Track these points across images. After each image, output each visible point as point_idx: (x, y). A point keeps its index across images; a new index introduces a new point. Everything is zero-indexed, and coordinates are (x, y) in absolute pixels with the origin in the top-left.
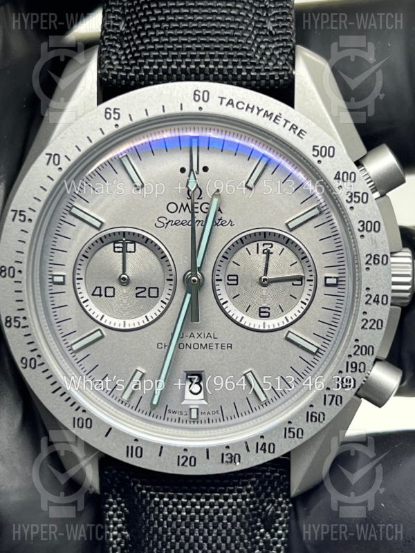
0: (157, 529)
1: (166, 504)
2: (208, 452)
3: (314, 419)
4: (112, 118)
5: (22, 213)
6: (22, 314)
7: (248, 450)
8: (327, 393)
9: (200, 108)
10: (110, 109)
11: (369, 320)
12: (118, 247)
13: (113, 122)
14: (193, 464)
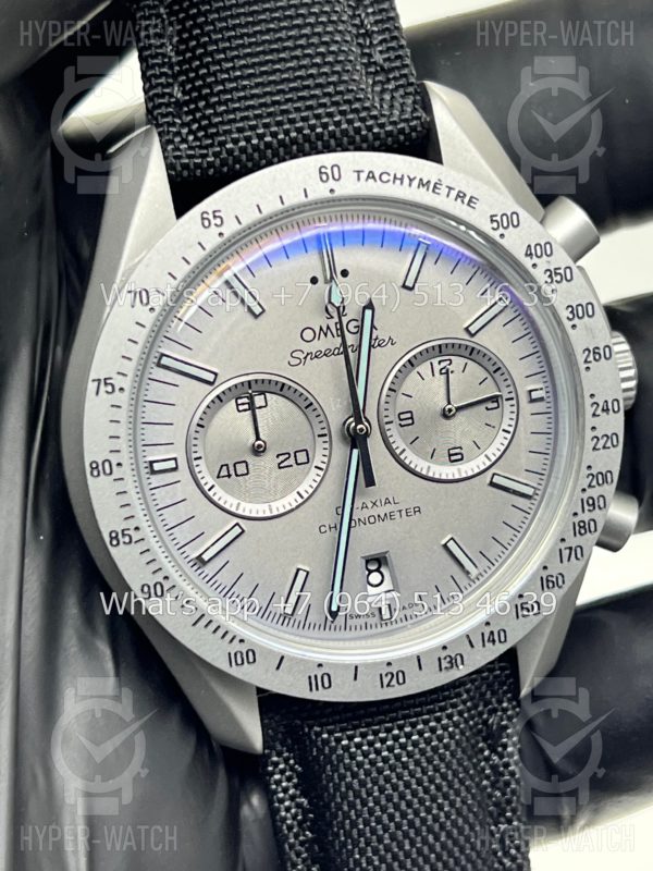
0: (351, 783)
1: (358, 746)
2: (419, 660)
3: (551, 585)
4: (213, 226)
5: (108, 381)
6: (131, 524)
7: (472, 646)
8: (563, 546)
9: (332, 191)
10: (206, 213)
11: (600, 437)
12: (243, 404)
13: (214, 230)
14: (401, 681)
